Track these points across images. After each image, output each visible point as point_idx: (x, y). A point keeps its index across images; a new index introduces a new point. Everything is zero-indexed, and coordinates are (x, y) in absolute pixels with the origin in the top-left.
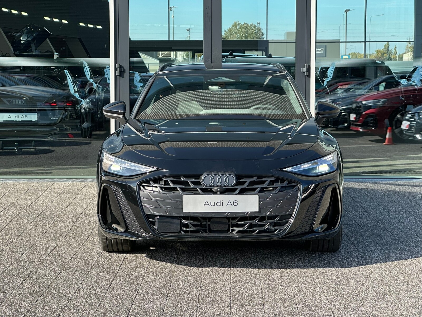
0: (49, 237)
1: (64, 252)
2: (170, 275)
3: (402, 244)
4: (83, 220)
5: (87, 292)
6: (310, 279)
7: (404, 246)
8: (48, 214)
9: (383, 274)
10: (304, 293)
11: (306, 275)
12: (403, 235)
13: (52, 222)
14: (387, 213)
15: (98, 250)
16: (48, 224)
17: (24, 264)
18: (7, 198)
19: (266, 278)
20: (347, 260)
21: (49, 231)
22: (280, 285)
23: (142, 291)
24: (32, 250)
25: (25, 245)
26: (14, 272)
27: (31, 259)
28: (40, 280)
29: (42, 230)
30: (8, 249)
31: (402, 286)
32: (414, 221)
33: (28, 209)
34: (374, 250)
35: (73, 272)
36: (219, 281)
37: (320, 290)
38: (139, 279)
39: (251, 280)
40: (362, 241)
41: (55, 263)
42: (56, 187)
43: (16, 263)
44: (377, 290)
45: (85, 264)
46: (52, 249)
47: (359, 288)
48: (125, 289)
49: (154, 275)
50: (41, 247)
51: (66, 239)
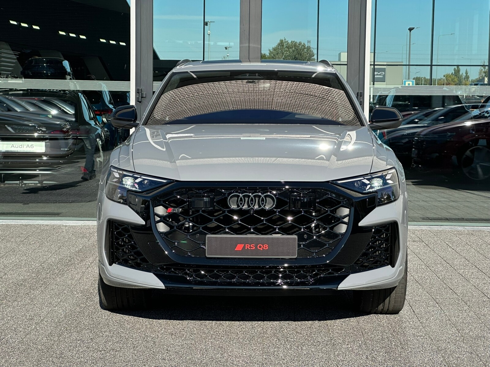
0: (52, 290)
1: (69, 308)
2: (191, 338)
3: (466, 304)
4: (93, 270)
5: (93, 356)
6: (356, 345)
7: (468, 306)
8: (53, 263)
9: (442, 340)
10: (347, 362)
11: (352, 340)
12: (467, 294)
13: (56, 272)
14: (450, 268)
16: (53, 274)
17: (21, 322)
18: (7, 242)
19: (304, 343)
20: (401, 322)
22: (320, 351)
23: (157, 356)
24: (31, 305)
25: (24, 299)
26: (9, 331)
27: (30, 316)
28: (39, 341)
29: (45, 282)
30: (4, 303)
31: (464, 354)
32: (481, 277)
33: (30, 256)
34: (433, 311)
35: (77, 332)
36: (249, 346)
37: (366, 358)
38: (155, 343)
39: (286, 345)
40: (419, 301)
41: (58, 321)
42: (64, 230)
43: (11, 320)
44: (434, 359)
45: (92, 323)
46: (55, 304)
47: (413, 357)
48: (138, 353)
49: (173, 337)
50: (42, 301)
51: (72, 292)
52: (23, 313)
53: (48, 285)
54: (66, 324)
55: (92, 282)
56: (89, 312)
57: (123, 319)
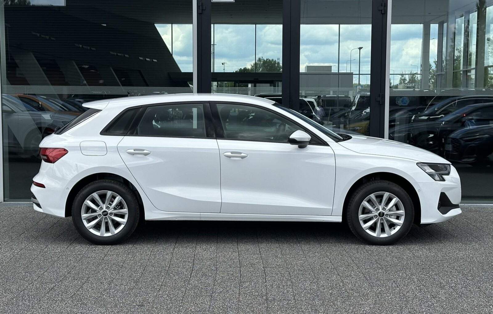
0: (151, 272)
4: (179, 251)
15: (207, 291)
16: (146, 255)
17: (133, 309)
21: (149, 265)
25: (129, 282)
27: (139, 303)
29: (142, 263)
30: (112, 287)
41: (166, 308)
45: (198, 310)
46: (158, 288)
50: (146, 285)
51: (169, 275)
52: (132, 299)
53: (146, 267)
54: (175, 311)
55: (183, 264)
56: (191, 297)
57: (225, 305)
